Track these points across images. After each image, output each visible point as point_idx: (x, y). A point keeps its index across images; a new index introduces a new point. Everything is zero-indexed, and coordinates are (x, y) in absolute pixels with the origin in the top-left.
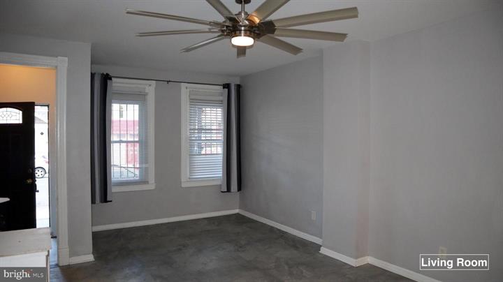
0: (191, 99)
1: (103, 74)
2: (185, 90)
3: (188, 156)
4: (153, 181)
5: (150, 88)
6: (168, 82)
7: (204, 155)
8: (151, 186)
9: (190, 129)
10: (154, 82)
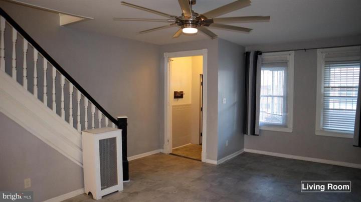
0: (326, 62)
1: (256, 52)
2: (320, 55)
3: (322, 110)
4: (292, 127)
5: (291, 57)
6: (305, 50)
7: (331, 109)
8: (290, 130)
9: (325, 87)
10: (294, 51)
